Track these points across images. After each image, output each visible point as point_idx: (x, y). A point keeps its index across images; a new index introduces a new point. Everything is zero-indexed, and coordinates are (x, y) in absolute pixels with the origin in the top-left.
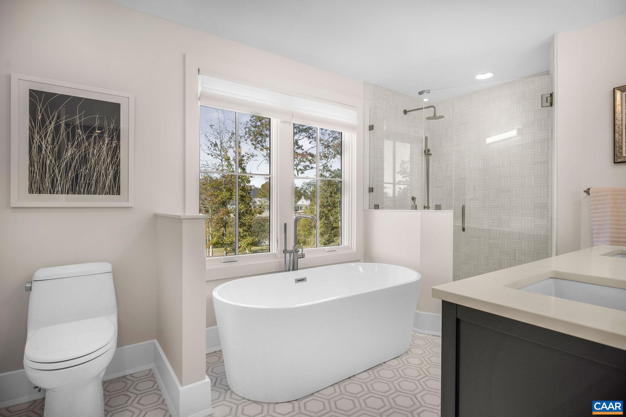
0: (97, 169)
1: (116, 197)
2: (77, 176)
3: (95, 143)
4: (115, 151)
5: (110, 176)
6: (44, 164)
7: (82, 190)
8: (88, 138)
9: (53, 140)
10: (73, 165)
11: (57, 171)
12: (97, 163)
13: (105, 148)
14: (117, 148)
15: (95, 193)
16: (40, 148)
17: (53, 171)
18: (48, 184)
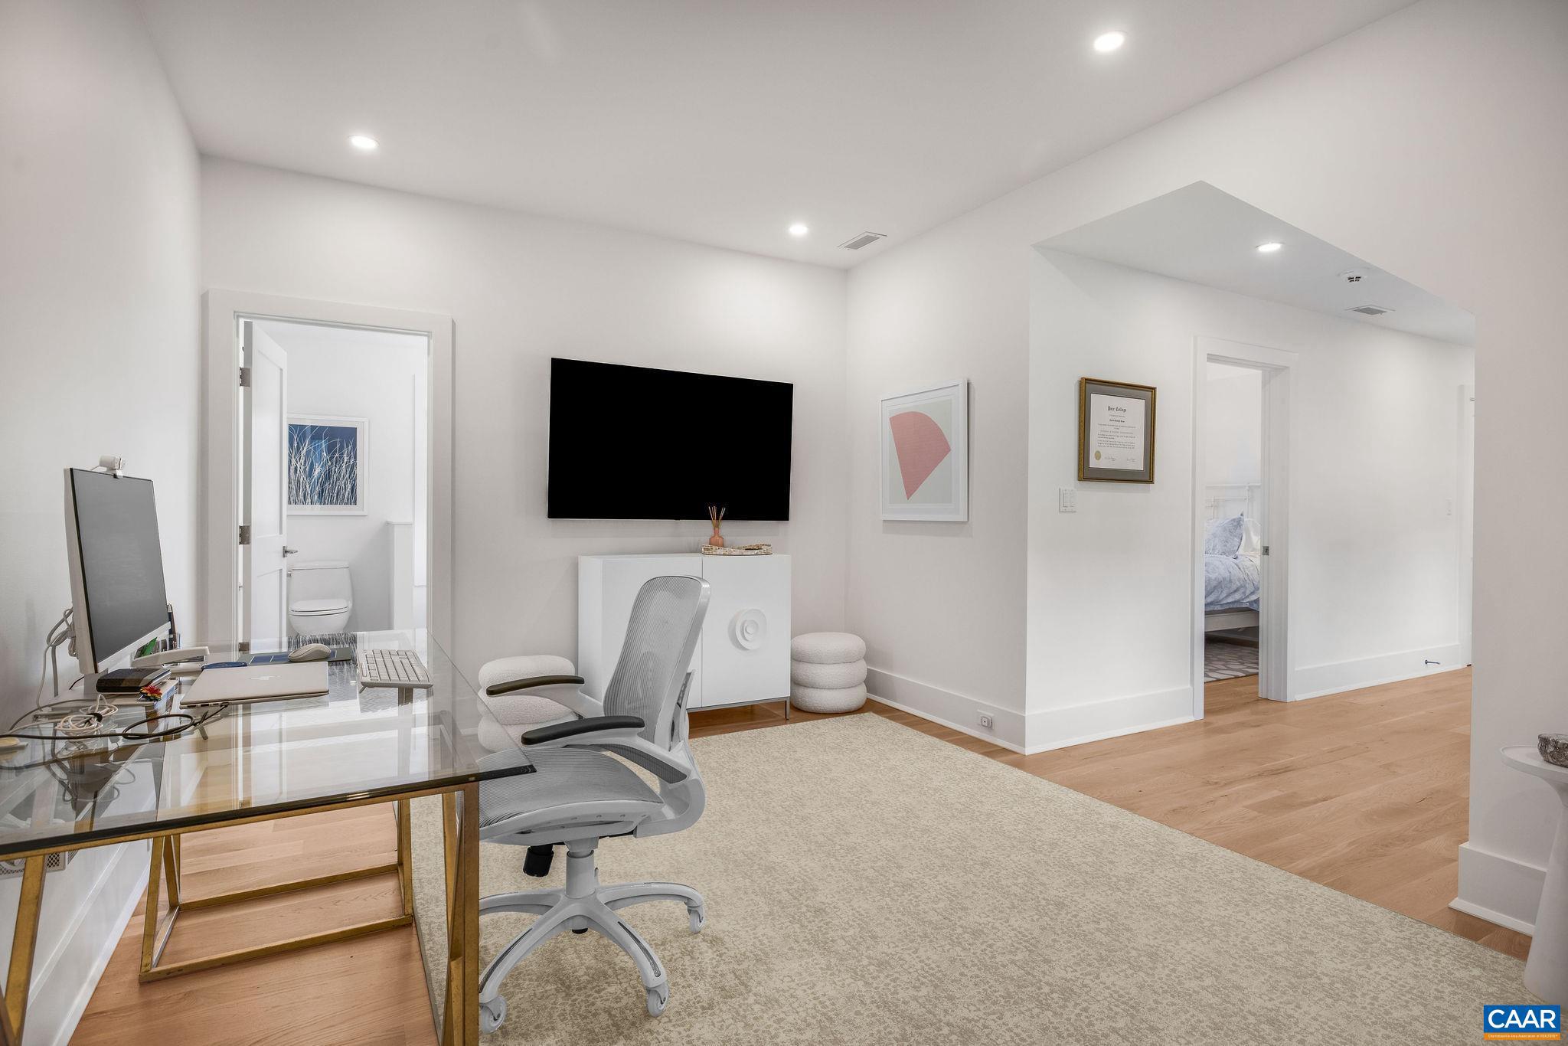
0: (338, 484)
1: (353, 506)
2: (322, 490)
3: (336, 463)
4: (352, 468)
5: (349, 489)
6: (298, 481)
7: (326, 501)
8: (331, 459)
9: (305, 462)
10: (320, 481)
11: (308, 486)
12: (338, 479)
13: (344, 466)
14: (354, 466)
15: (336, 504)
16: (296, 469)
17: (305, 487)
18: (301, 497)
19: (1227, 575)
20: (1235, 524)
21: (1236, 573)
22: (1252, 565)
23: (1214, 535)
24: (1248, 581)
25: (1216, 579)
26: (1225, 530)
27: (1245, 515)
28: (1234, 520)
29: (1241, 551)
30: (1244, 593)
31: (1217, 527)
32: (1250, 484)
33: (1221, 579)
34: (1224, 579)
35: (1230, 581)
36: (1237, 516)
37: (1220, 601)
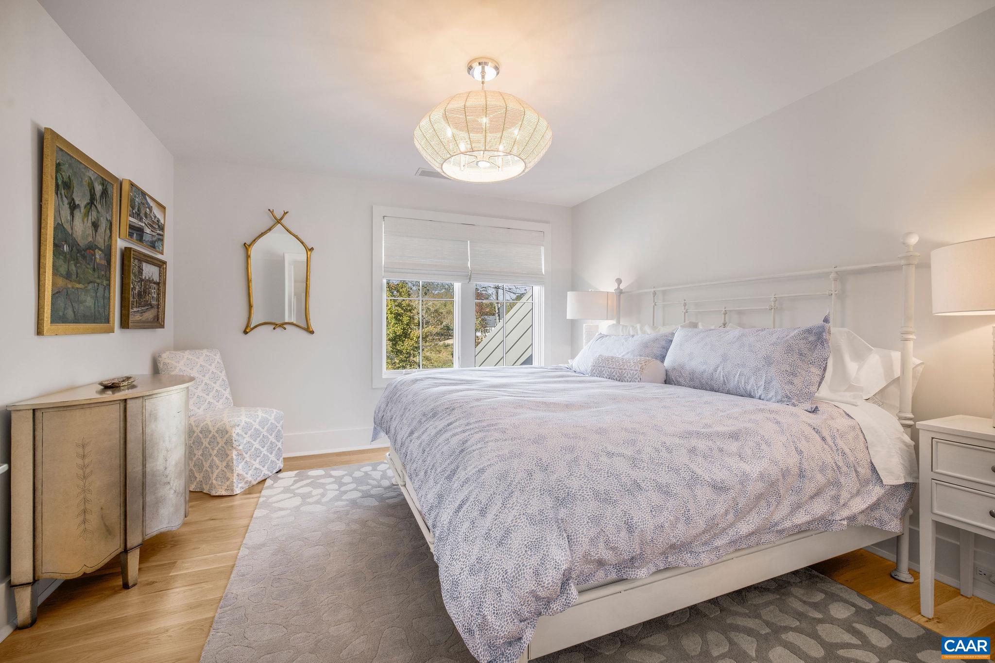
19: (792, 461)
20: (812, 338)
21: (814, 448)
22: (853, 428)
23: (768, 361)
24: (844, 469)
25: (762, 476)
26: (789, 350)
27: (831, 320)
28: (809, 331)
29: (824, 392)
30: (836, 498)
31: (774, 344)
32: (838, 269)
33: (774, 472)
34: (785, 473)
35: (801, 474)
36: (816, 321)
37: (776, 524)
